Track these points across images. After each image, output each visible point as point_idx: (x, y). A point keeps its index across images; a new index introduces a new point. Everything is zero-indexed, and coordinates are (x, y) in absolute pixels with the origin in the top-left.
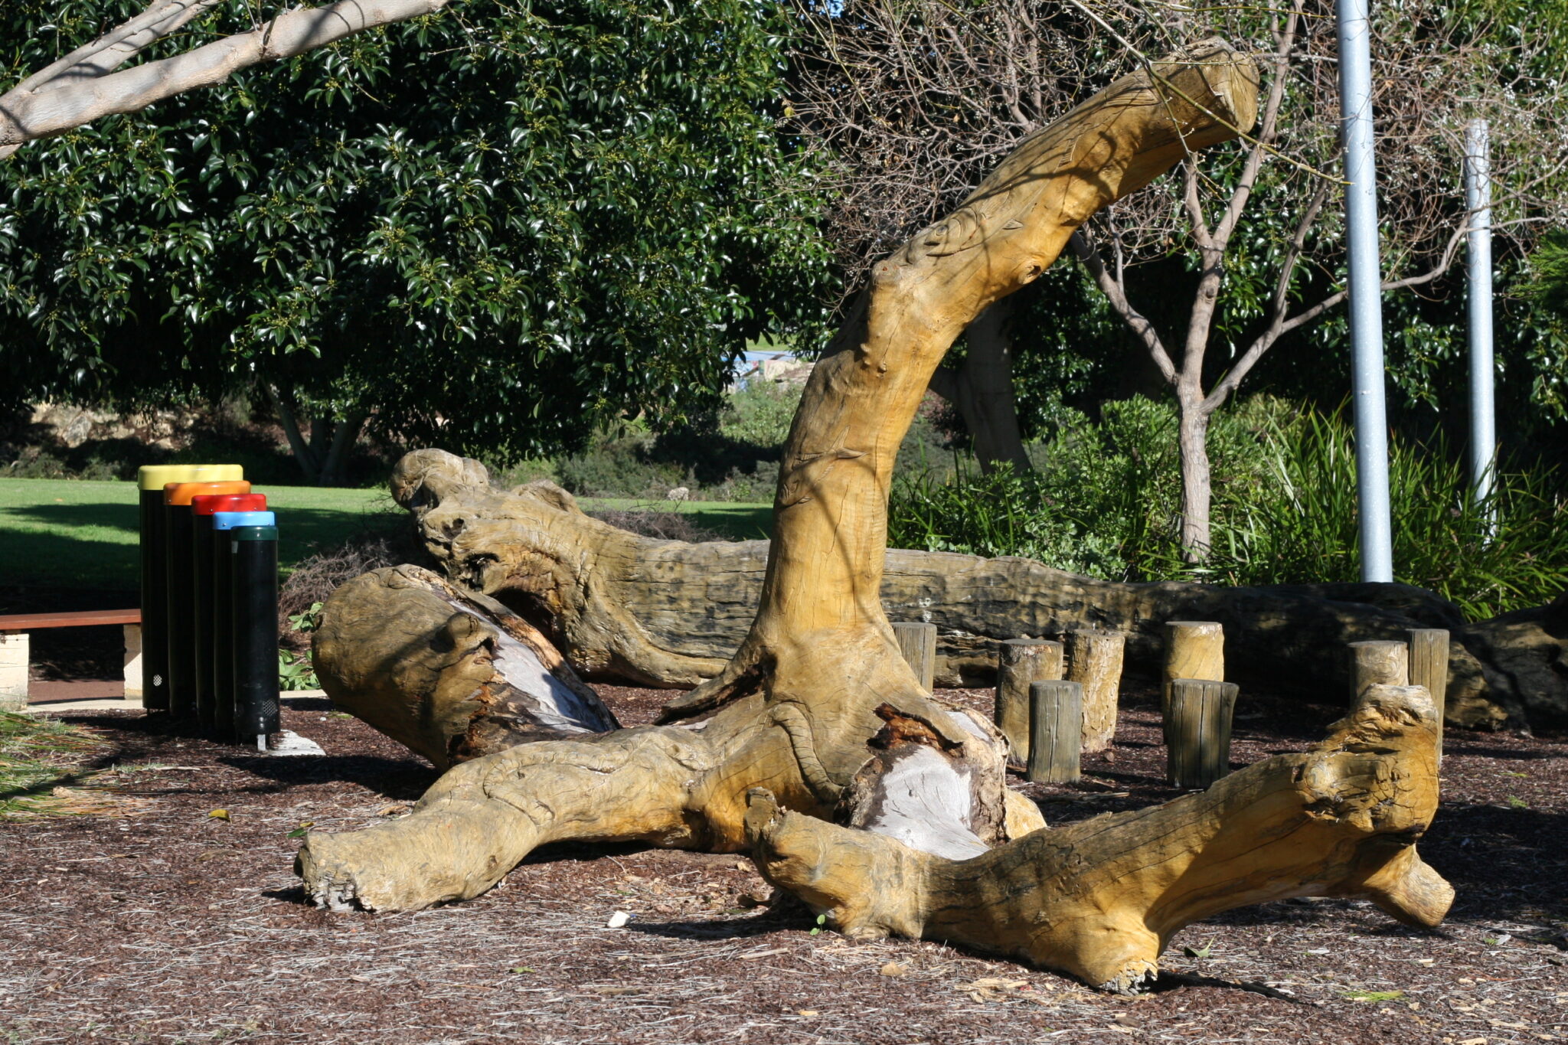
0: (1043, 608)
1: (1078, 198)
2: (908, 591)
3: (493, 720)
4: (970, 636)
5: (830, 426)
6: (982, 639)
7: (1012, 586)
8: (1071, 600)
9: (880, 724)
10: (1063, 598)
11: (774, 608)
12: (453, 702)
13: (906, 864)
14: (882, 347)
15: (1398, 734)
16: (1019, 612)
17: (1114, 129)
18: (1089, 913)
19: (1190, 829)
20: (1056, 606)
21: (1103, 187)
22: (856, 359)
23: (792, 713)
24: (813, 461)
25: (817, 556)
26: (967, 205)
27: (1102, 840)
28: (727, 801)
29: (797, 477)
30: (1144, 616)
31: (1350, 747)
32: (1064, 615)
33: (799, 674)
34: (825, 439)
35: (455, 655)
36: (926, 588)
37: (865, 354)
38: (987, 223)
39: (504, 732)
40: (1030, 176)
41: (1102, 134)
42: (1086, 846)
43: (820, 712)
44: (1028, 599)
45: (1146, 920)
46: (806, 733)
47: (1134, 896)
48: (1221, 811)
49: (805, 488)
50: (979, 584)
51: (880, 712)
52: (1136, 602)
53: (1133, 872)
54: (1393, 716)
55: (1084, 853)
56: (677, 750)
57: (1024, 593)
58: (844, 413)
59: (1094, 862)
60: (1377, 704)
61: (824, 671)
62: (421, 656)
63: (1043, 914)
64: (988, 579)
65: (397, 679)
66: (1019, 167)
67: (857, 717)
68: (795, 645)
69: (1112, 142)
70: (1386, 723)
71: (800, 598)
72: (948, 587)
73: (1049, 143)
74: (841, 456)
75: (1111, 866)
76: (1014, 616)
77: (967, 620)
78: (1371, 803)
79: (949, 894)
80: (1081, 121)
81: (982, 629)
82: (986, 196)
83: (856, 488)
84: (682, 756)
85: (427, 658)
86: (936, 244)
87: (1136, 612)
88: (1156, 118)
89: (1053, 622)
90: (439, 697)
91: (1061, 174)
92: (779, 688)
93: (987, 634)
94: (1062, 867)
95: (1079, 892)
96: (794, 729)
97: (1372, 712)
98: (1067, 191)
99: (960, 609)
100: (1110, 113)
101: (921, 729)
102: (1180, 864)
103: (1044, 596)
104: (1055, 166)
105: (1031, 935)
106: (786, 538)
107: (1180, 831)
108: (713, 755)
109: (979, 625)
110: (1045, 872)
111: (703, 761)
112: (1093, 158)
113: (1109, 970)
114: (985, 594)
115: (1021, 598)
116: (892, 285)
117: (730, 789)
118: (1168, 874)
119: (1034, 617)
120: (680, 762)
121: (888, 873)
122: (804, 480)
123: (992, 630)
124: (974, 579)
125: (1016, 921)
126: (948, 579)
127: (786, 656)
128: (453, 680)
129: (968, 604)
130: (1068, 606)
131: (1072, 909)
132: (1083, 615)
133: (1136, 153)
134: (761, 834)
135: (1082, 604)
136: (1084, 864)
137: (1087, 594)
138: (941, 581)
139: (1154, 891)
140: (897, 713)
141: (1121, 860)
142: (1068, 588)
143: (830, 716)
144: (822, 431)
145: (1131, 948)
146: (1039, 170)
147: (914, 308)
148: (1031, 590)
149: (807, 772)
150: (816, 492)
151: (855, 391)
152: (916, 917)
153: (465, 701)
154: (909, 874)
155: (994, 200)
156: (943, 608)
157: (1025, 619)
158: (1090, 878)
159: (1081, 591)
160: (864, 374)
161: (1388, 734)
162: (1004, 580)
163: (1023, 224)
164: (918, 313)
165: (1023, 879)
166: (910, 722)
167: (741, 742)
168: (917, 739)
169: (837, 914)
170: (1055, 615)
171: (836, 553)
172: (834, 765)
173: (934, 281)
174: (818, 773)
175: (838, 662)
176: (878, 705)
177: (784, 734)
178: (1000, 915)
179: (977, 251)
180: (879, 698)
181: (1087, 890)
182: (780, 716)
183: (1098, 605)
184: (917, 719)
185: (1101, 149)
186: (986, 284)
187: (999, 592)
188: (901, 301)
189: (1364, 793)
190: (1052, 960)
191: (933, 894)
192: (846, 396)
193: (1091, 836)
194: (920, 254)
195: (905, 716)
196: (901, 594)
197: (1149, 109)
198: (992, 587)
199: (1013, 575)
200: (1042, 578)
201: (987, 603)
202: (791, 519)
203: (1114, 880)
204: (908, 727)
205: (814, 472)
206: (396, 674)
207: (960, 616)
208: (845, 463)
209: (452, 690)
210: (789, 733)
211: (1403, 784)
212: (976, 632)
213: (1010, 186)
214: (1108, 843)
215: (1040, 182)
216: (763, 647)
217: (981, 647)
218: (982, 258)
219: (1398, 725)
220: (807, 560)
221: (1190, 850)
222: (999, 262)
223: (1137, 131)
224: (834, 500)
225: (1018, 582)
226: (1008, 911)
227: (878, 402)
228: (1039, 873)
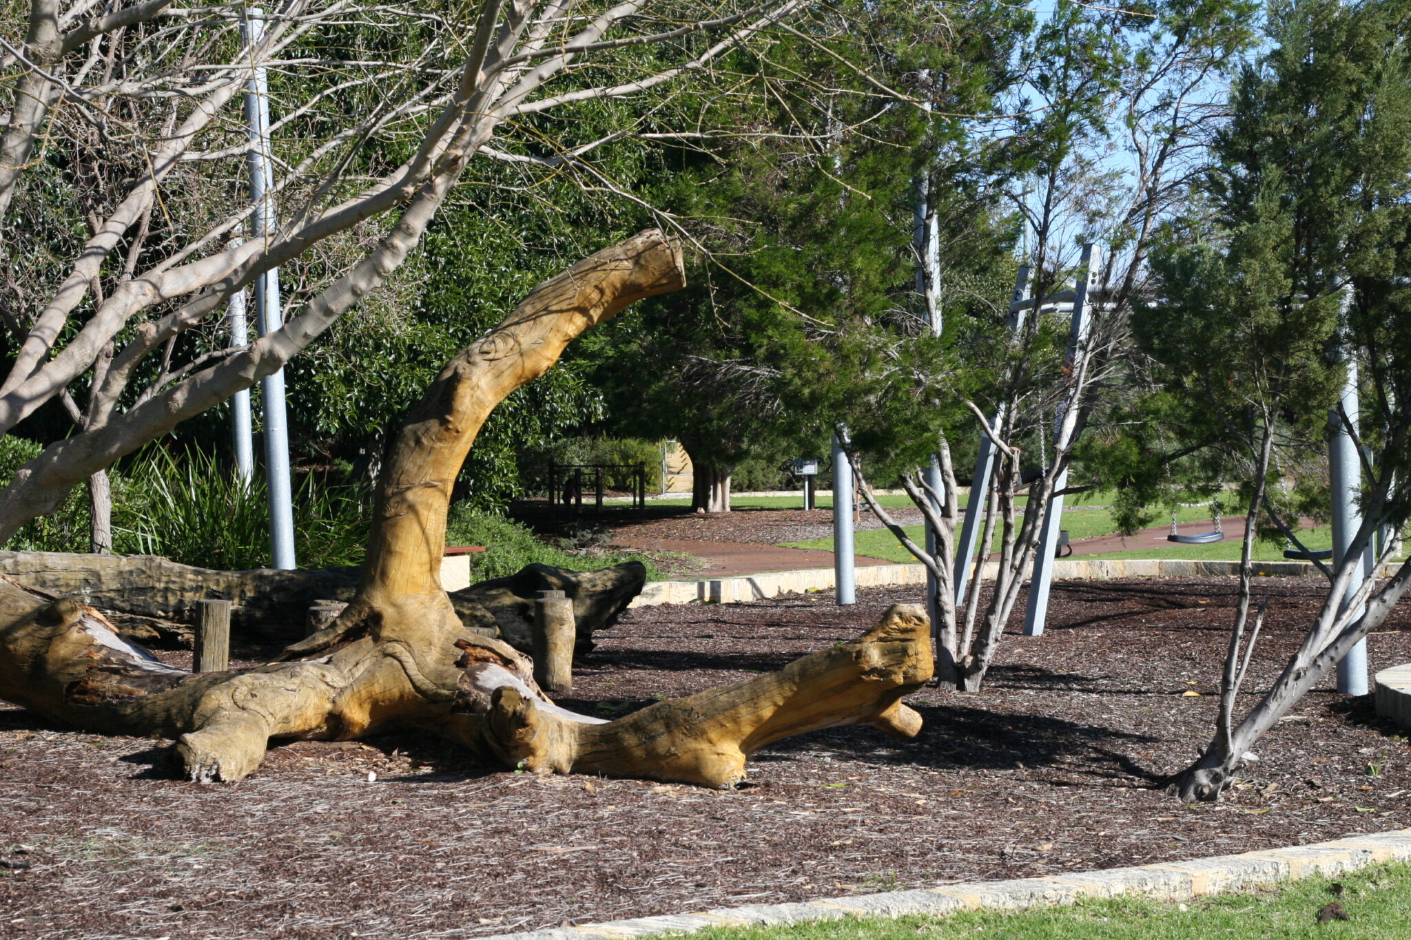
0: (173, 591)
1: (574, 325)
2: (72, 583)
3: (102, 670)
4: (118, 614)
5: (420, 467)
6: (127, 616)
7: (150, 577)
8: (194, 585)
9: (461, 652)
10: (188, 584)
11: (378, 582)
12: (64, 659)
13: (565, 729)
14: (460, 417)
15: (912, 630)
16: (155, 595)
17: (604, 284)
18: (704, 746)
19: (775, 692)
20: (183, 590)
21: (590, 318)
22: (441, 425)
23: (398, 649)
24: (408, 489)
25: (411, 552)
26: (504, 328)
27: (712, 703)
28: (357, 706)
29: (398, 499)
30: (250, 594)
31: (881, 639)
32: (189, 596)
33: (399, 623)
34: (417, 475)
35: (63, 628)
36: (86, 581)
37: (449, 422)
38: (521, 340)
39: (118, 677)
40: (549, 312)
41: (596, 287)
42: (702, 707)
43: (417, 647)
44: (162, 585)
45: (740, 747)
46: (411, 660)
47: (733, 735)
48: (797, 680)
49: (405, 506)
50: (126, 576)
51: (457, 645)
52: (243, 584)
53: (736, 720)
54: (907, 621)
55: (701, 712)
56: (324, 676)
57: (159, 580)
58: (432, 458)
59: (708, 716)
60: (900, 615)
61: (417, 622)
62: (29, 629)
63: (673, 749)
64: (131, 572)
65: (11, 647)
66: (539, 306)
67: (442, 649)
68: (394, 605)
69: (602, 292)
70: (904, 625)
71: (399, 576)
72: (103, 579)
73: (560, 291)
74: (428, 485)
75: (720, 717)
76: (152, 598)
77: (118, 602)
78: (904, 669)
79: (594, 744)
80: (581, 278)
81: (128, 608)
82: (517, 323)
83: (436, 505)
84: (328, 679)
85: (34, 631)
86: (488, 353)
87: (243, 592)
88: (633, 278)
89: (181, 601)
90: (50, 656)
91: (568, 310)
92: (386, 633)
93: (131, 612)
94: (685, 720)
95: (698, 733)
96: (403, 658)
97: (896, 619)
98: (571, 320)
99: (112, 595)
100: (601, 274)
101: (488, 654)
102: (767, 712)
103: (174, 582)
104: (564, 306)
105: (663, 763)
106: (389, 538)
107: (768, 694)
108: (344, 678)
109: (126, 606)
110: (673, 725)
111: (340, 683)
112: (589, 302)
113: (724, 777)
114: (130, 583)
115: (157, 585)
116: (469, 379)
117: (360, 699)
118: (760, 719)
119: (166, 598)
120: (327, 684)
121: (556, 735)
122: (404, 500)
123: (135, 608)
124: (121, 572)
125: (652, 755)
126: (102, 573)
127: (388, 612)
128: (63, 645)
129: (118, 591)
130: (192, 589)
131: (692, 744)
132: (203, 594)
133: (615, 299)
134: (515, 712)
135: (202, 587)
136: (701, 718)
137: (205, 580)
138: (97, 575)
139: (748, 730)
140: (469, 644)
141: (727, 714)
142: (191, 576)
143: (425, 649)
144: (415, 470)
145: (733, 763)
146: (554, 308)
147: (478, 393)
148: (164, 579)
149: (418, 684)
150: (412, 508)
151: (438, 445)
152: (569, 760)
153: (76, 658)
154: (566, 734)
155: (524, 326)
156: (99, 595)
157: (160, 599)
158: (706, 726)
159: (200, 578)
160: (446, 434)
161: (905, 631)
162: (144, 572)
163: (545, 341)
164: (481, 396)
165: (655, 730)
166: (479, 650)
167: (361, 669)
168: (486, 660)
169: (530, 760)
170: (182, 595)
171: (423, 547)
172: (436, 678)
173: (490, 375)
174: (427, 684)
175: (425, 615)
176: (455, 640)
177: (396, 662)
178: (639, 753)
179: (517, 357)
180: (455, 636)
181: (703, 733)
182: (390, 650)
183: (215, 588)
184: (484, 648)
185: (595, 296)
186: (520, 378)
187: (141, 581)
188: (472, 388)
189: (900, 663)
190: (678, 776)
191: (581, 745)
192: (432, 448)
193: (705, 701)
194: (478, 359)
195: (475, 646)
196: (67, 585)
197: (627, 272)
198: (135, 578)
199: (150, 568)
200: (171, 569)
201: (132, 589)
202: (394, 525)
203: (722, 725)
204: (479, 652)
205: (410, 496)
206: (10, 643)
207: (112, 599)
208: (430, 490)
209: (62, 650)
210: (400, 661)
211: (920, 657)
212: (123, 611)
213: (535, 317)
214: (718, 705)
215: (554, 315)
216: (371, 608)
217: (126, 621)
218: (520, 361)
219: (911, 625)
220: (405, 552)
221: (775, 704)
222: (529, 364)
223: (618, 285)
224: (423, 512)
225: (154, 573)
226: (646, 750)
227: (452, 451)
228: (668, 726)
